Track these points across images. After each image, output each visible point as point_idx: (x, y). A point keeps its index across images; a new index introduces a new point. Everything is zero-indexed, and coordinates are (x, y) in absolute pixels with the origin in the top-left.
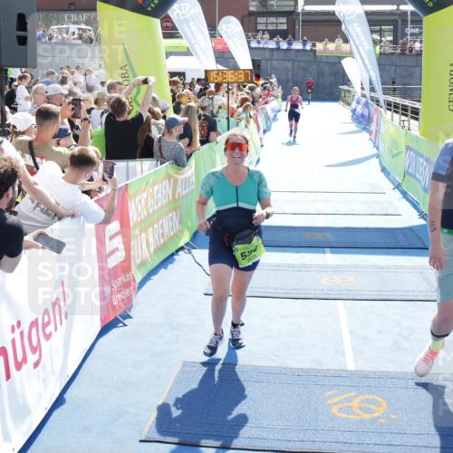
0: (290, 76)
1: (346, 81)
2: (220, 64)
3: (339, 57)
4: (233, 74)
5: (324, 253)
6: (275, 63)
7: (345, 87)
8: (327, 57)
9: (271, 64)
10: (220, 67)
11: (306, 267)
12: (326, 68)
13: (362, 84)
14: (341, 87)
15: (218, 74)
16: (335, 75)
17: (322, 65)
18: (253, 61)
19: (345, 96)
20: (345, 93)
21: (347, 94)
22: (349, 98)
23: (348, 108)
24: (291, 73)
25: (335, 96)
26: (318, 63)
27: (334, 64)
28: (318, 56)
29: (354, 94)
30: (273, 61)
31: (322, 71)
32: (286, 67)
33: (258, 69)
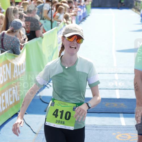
5: (119, 117)
11: (105, 127)
19: (136, 5)
20: (136, 3)
21: (138, 3)
22: (139, 6)
23: (138, 14)
25: (129, 5)
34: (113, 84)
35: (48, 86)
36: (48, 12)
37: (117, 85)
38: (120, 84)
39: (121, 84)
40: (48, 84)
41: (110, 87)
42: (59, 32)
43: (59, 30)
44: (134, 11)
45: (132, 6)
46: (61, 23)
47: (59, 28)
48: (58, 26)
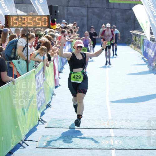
0: (85, 22)
1: (137, 26)
2: (20, 10)
3: (130, 4)
4: (32, 19)
6: (71, 9)
7: (136, 32)
8: (119, 4)
9: (67, 11)
10: (20, 12)
12: (119, 14)
13: (151, 30)
14: (131, 31)
16: (127, 20)
17: (114, 11)
18: (51, 8)
19: (136, 40)
20: (136, 38)
21: (137, 38)
22: (140, 42)
23: (138, 51)
24: (85, 19)
25: (126, 40)
26: (110, 9)
27: (126, 10)
28: (111, 3)
29: (144, 38)
30: (69, 7)
31: (114, 17)
32: (82, 13)
33: (56, 15)
34: (107, 142)
35: (24, 145)
37: (112, 144)
38: (116, 142)
39: (118, 142)
40: (23, 142)
41: (104, 147)
42: (37, 76)
43: (37, 72)
44: (132, 48)
45: (130, 42)
46: (40, 64)
47: (37, 70)
48: (36, 67)
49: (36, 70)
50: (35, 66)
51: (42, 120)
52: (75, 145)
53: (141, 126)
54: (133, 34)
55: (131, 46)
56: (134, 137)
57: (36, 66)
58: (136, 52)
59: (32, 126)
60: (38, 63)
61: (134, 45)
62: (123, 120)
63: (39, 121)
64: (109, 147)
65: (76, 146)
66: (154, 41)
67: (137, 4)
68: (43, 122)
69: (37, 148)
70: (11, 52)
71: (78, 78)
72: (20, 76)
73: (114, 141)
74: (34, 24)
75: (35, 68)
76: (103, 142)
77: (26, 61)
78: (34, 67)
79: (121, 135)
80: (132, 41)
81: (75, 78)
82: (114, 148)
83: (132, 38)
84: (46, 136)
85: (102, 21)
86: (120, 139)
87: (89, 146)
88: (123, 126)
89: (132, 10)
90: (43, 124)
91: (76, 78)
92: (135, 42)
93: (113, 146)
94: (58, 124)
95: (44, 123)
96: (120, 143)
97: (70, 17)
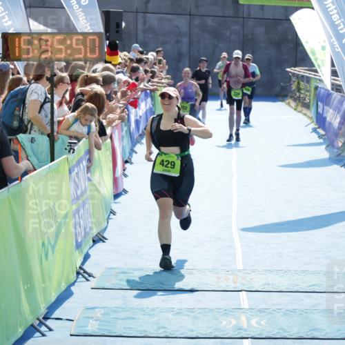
0: (185, 48)
1: (301, 57)
2: (36, 20)
3: (286, 8)
4: (62, 42)
6: (153, 19)
7: (299, 70)
8: (262, 7)
9: (145, 23)
10: (36, 26)
13: (333, 65)
14: (288, 69)
15: (30, 43)
16: (278, 44)
17: (250, 23)
18: (107, 16)
19: (299, 89)
20: (299, 83)
21: (302, 84)
22: (308, 94)
23: (305, 115)
24: (185, 40)
25: (277, 89)
26: (242, 19)
27: (276, 22)
28: (243, 5)
29: (317, 85)
30: (147, 15)
31: (250, 37)
32: (177, 27)
33: (117, 32)
34: (234, 322)
35: (43, 329)
36: (42, 107)
37: (245, 327)
38: (253, 322)
39: (258, 323)
40: (41, 323)
41: (226, 333)
42: (74, 170)
43: (74, 162)
44: (291, 107)
45: (285, 93)
46: (81, 142)
47: (73, 158)
48: (72, 151)
49: (71, 156)
50: (68, 148)
51: (85, 272)
52: (159, 328)
53: (311, 286)
54: (294, 74)
55: (287, 102)
56: (293, 311)
57: (71, 149)
58: (300, 116)
59: (63, 284)
60: (76, 141)
61: (295, 100)
62: (270, 271)
63: (78, 273)
64: (237, 333)
65: (162, 330)
66: (340, 92)
67: (302, 8)
68: (86, 276)
69: (71, 335)
70: (12, 115)
71: (169, 165)
72: (36, 170)
73: (248, 320)
74: (69, 52)
75: (69, 152)
76: (224, 323)
77: (48, 136)
78: (67, 151)
79: (264, 306)
80: (291, 92)
81: (163, 165)
82: (250, 336)
83: (291, 85)
84: (92, 308)
85: (221, 45)
86: (263, 314)
87: (192, 331)
88: (269, 284)
89: (290, 20)
90: (88, 280)
91: (166, 166)
92: (298, 94)
93: (246, 330)
94: (120, 280)
95: (90, 278)
96: (261, 325)
97: (150, 36)
